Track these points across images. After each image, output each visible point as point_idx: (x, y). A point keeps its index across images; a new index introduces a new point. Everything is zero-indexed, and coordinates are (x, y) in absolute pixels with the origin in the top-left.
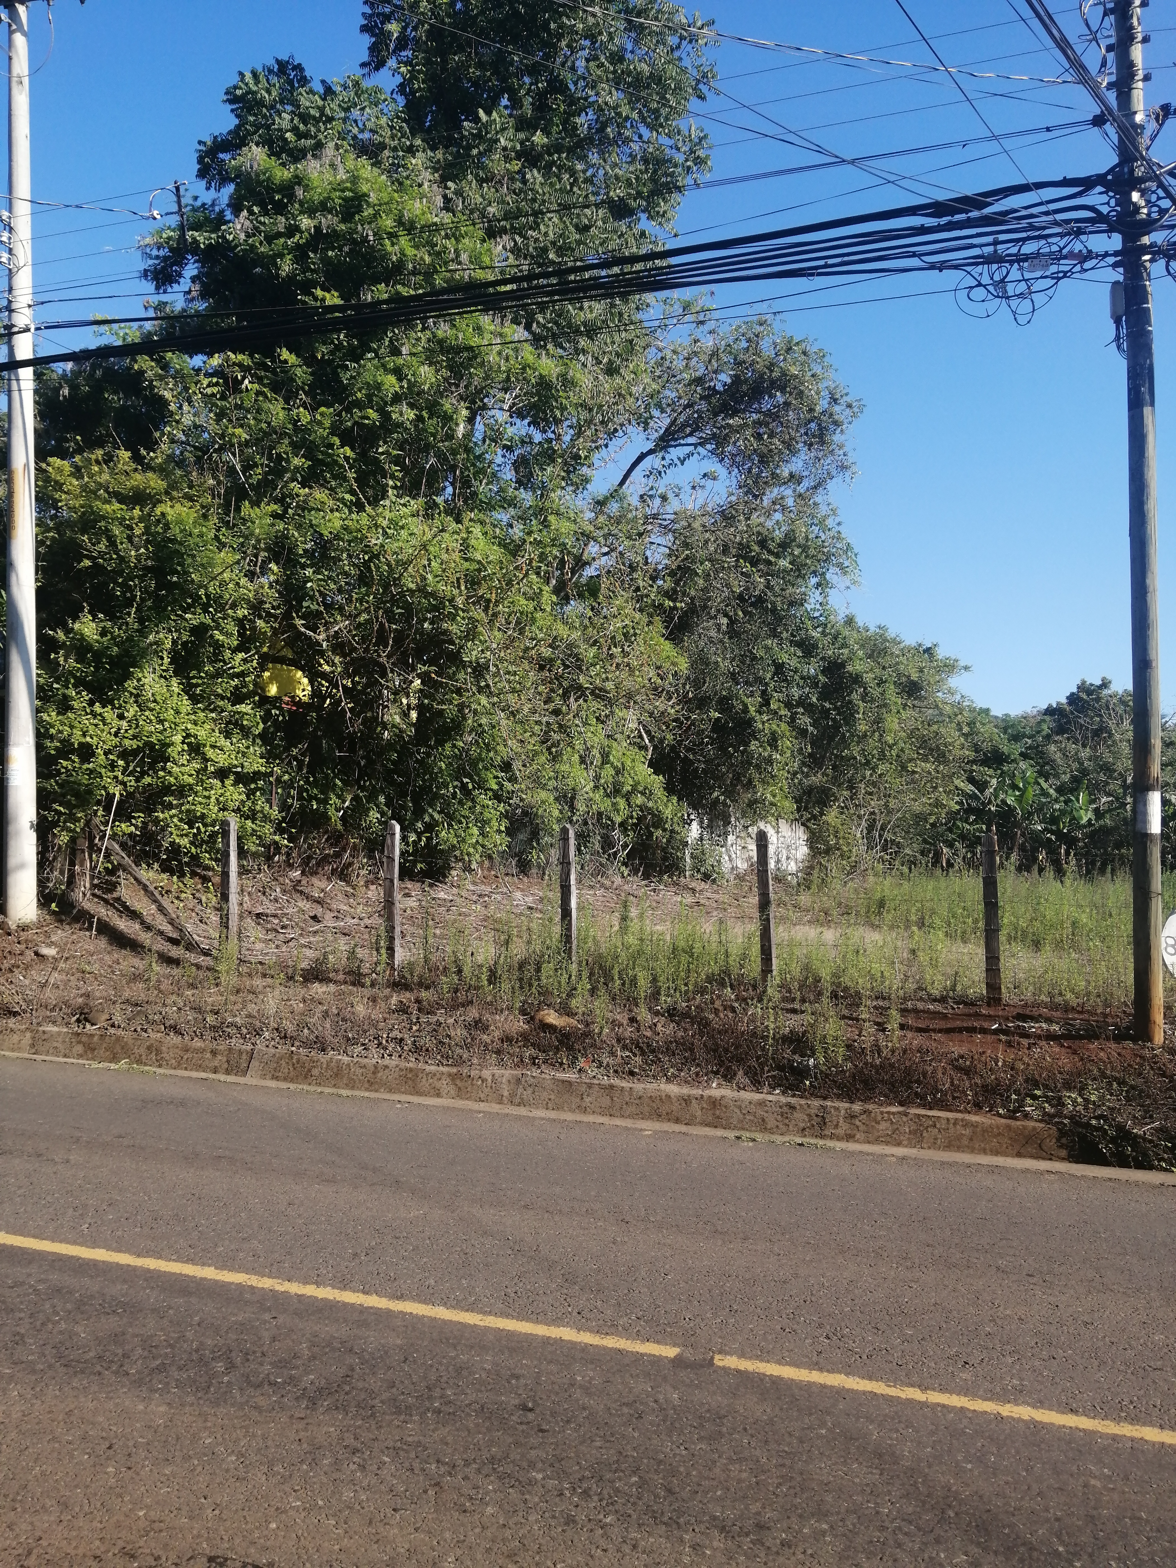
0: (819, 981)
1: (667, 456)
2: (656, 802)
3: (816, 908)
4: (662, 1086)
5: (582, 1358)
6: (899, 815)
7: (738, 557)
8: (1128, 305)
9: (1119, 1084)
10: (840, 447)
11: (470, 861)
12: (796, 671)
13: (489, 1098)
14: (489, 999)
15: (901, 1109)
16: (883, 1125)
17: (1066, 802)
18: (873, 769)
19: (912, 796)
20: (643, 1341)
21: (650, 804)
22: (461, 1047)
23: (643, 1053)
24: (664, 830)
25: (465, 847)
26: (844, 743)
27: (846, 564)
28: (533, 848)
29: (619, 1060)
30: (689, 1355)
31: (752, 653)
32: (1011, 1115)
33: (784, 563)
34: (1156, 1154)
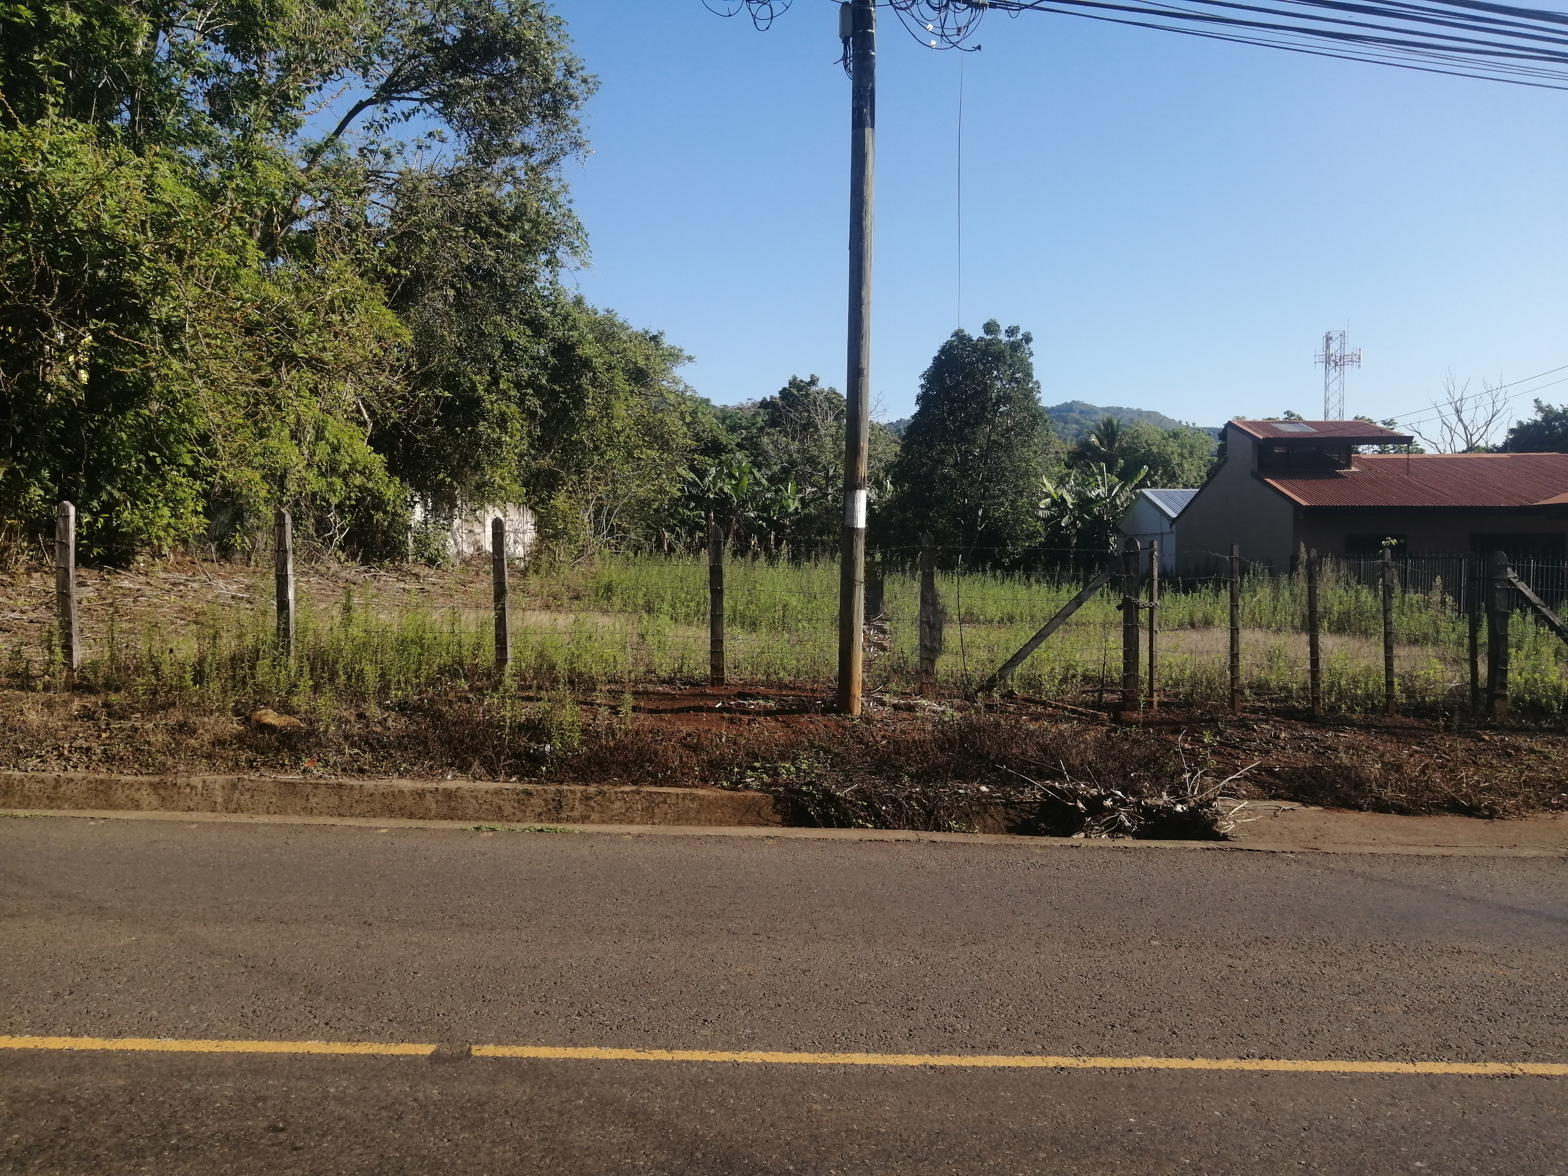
0: (554, 668)
1: (389, 109)
2: (377, 482)
3: (545, 594)
4: (395, 782)
5: (334, 1069)
6: (625, 501)
7: (467, 227)
8: (855, 28)
9: (825, 753)
10: (575, 123)
11: (160, 546)
12: (525, 351)
13: (200, 806)
14: (195, 700)
15: (634, 788)
16: (617, 804)
17: (776, 492)
18: (602, 455)
19: (637, 482)
20: (397, 1043)
21: (370, 485)
22: (164, 754)
23: (373, 749)
24: (386, 512)
25: (154, 530)
26: (572, 426)
27: (577, 243)
28: (236, 531)
29: (347, 758)
30: (446, 1050)
31: (480, 329)
32: (734, 787)
33: (514, 237)
34: (854, 812)
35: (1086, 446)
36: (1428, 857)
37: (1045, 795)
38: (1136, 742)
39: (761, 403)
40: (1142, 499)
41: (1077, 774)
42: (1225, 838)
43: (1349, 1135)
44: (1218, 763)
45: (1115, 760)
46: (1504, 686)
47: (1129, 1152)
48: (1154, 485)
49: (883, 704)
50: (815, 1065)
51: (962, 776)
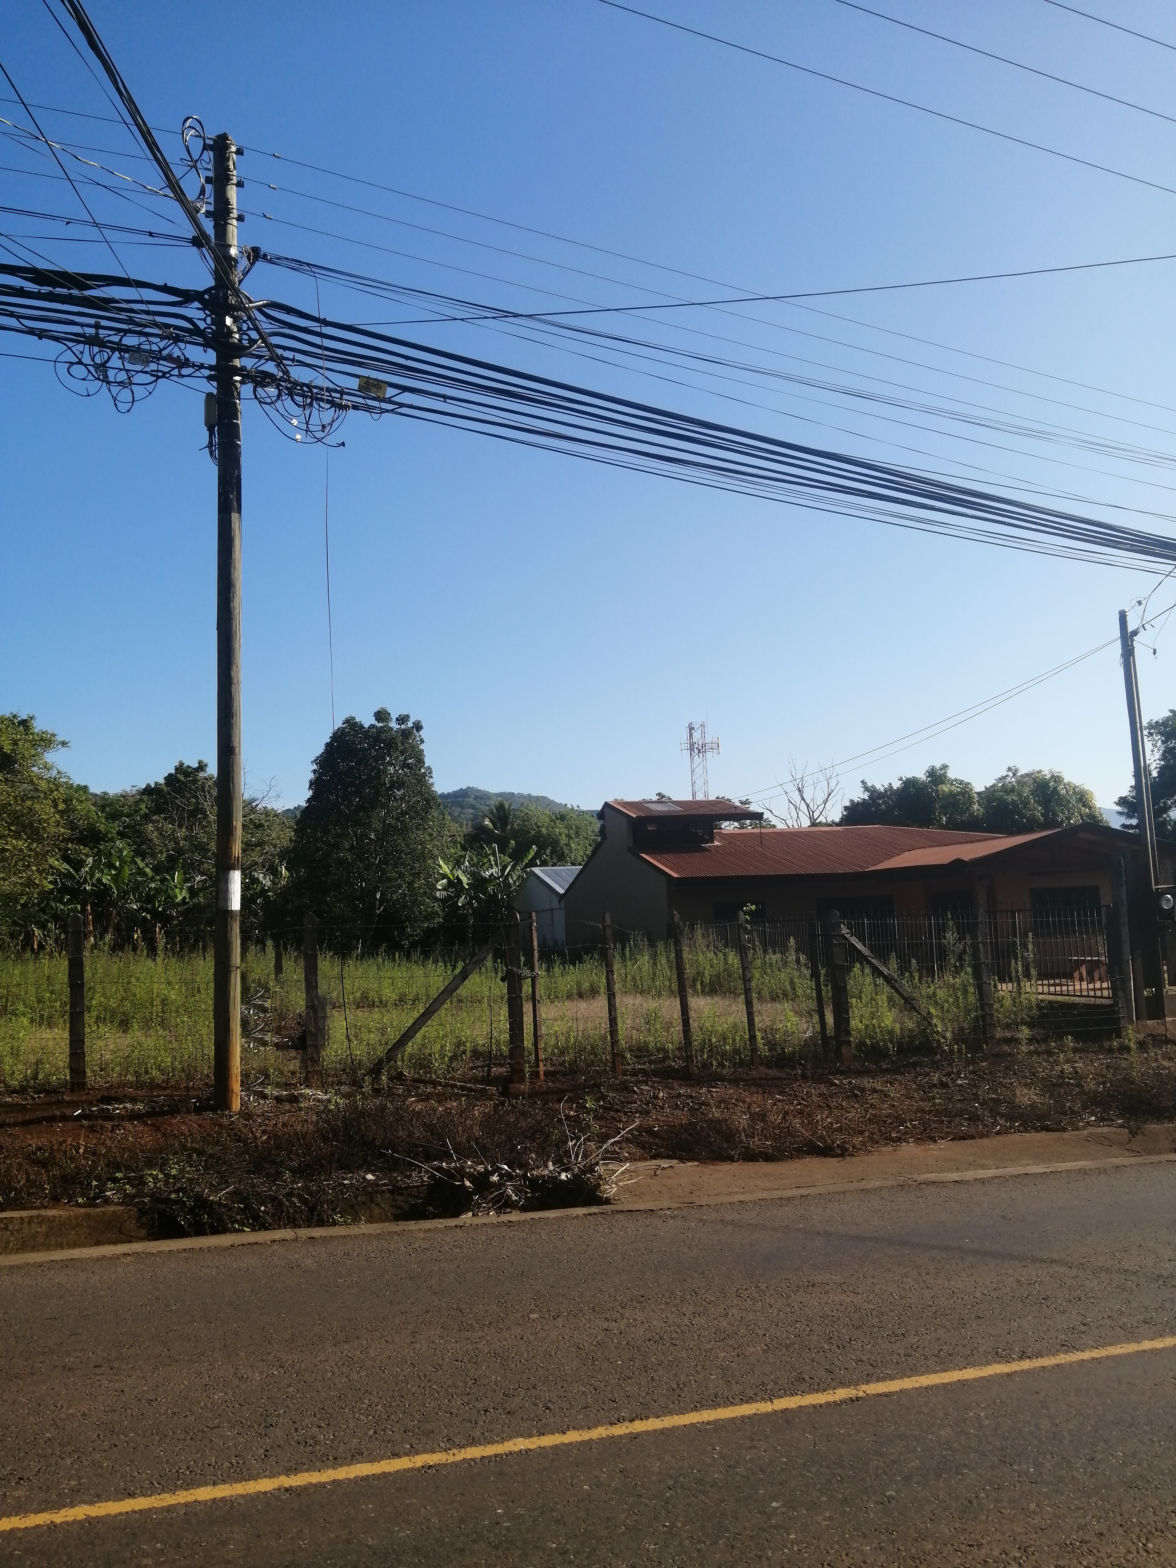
8: (220, 418)
9: (198, 1155)
17: (161, 881)
19: (2, 875)
32: (91, 1203)
34: (230, 1217)
35: (480, 829)
36: (788, 1199)
37: (433, 1177)
38: (523, 1114)
39: (145, 789)
40: (532, 878)
41: (464, 1152)
42: (608, 1201)
43: (712, 1486)
44: (601, 1127)
45: (501, 1134)
46: (848, 1033)
47: (496, 1548)
48: (544, 864)
49: (265, 1097)
50: (150, 1510)
51: (347, 1166)
